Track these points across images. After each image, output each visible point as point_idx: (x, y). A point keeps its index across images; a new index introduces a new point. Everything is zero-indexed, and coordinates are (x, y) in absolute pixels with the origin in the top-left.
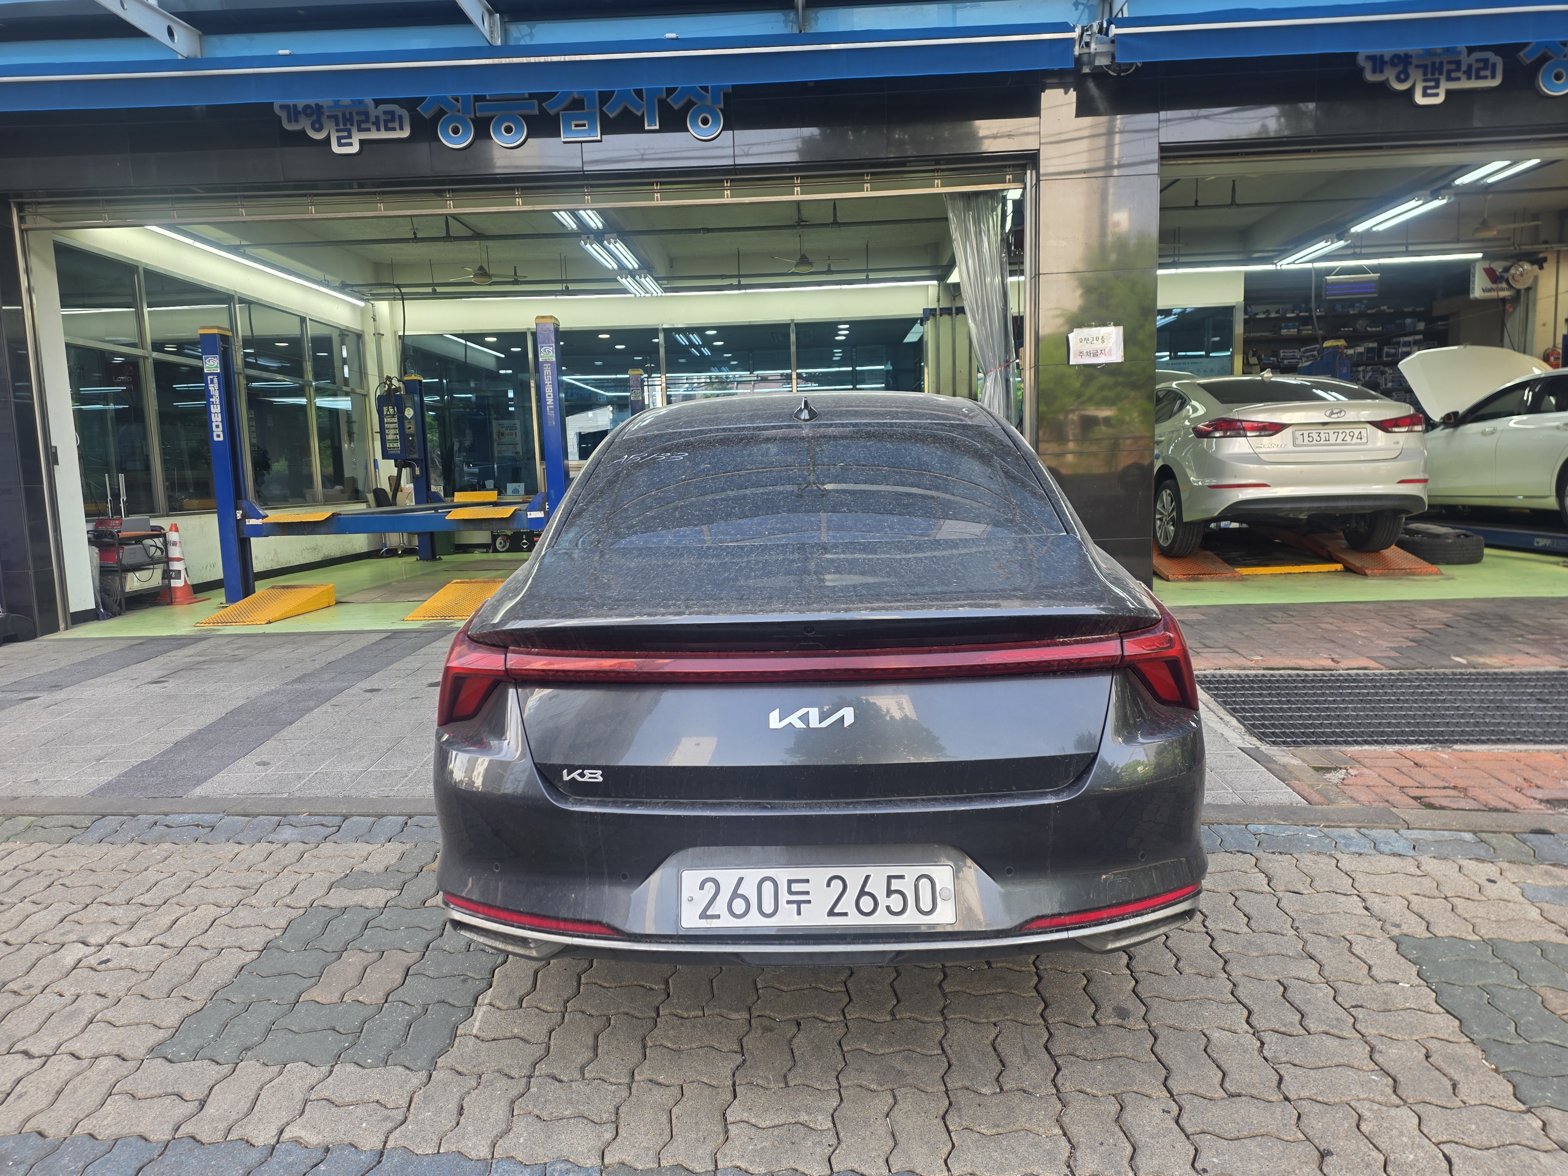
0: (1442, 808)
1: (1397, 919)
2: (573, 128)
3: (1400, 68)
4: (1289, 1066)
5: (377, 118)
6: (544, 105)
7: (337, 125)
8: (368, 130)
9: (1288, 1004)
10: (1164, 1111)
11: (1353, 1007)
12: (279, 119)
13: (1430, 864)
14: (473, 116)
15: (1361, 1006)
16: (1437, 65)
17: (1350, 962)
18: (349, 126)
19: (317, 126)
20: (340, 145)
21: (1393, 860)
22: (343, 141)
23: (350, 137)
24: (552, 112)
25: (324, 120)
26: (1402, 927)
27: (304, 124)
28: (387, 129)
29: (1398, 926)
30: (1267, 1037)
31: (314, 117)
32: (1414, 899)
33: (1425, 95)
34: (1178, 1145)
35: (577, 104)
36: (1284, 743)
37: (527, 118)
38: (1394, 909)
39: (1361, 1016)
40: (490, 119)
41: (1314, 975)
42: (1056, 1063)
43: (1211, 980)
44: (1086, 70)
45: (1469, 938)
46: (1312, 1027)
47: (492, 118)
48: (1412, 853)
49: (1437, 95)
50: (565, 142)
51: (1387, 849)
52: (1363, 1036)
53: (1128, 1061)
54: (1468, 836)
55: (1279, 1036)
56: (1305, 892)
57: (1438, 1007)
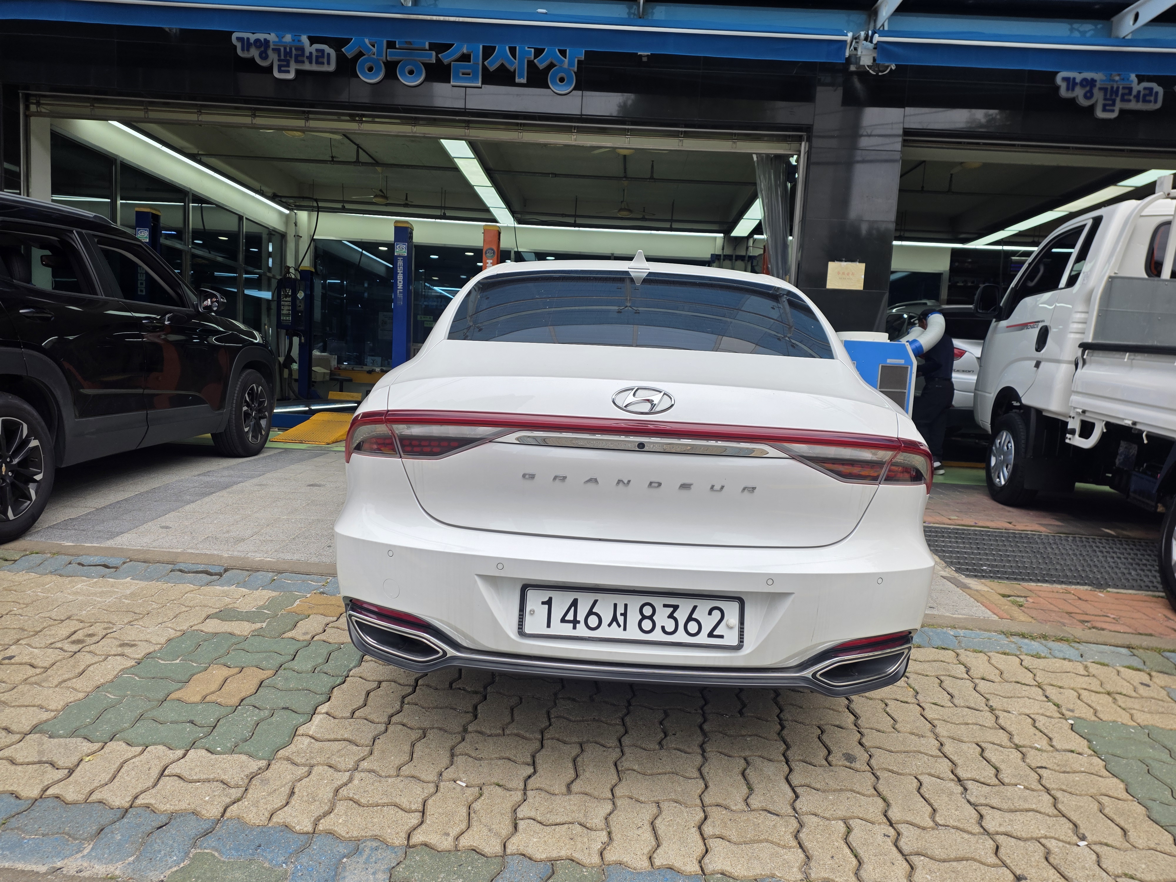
0: (1103, 629)
1: (1071, 707)
2: (461, 75)
3: (1088, 88)
4: (988, 808)
5: (311, 53)
6: (440, 55)
7: (279, 56)
8: (303, 62)
9: (985, 762)
10: (885, 835)
11: (1038, 767)
12: (235, 47)
13: (1094, 669)
14: (384, 60)
15: (1045, 768)
16: (1115, 89)
17: (1035, 735)
18: (288, 58)
19: (264, 55)
20: (280, 71)
21: (1066, 663)
22: (283, 69)
23: (288, 65)
24: (446, 61)
25: (270, 52)
26: (1076, 712)
27: (254, 53)
28: (317, 62)
29: (1072, 711)
30: (970, 784)
31: (262, 49)
32: (1085, 694)
33: (1104, 110)
34: (896, 863)
35: (465, 58)
36: (976, 576)
37: (425, 64)
38: (1068, 698)
39: (1045, 775)
40: (397, 63)
41: (1005, 741)
42: (795, 792)
43: (922, 739)
44: (853, 68)
45: (1129, 724)
46: (1006, 780)
47: (398, 62)
48: (1081, 659)
49: (1113, 111)
50: (453, 86)
51: (1061, 655)
52: (1048, 790)
53: (855, 794)
54: (1124, 651)
55: (979, 784)
56: (996, 680)
57: (1107, 773)
